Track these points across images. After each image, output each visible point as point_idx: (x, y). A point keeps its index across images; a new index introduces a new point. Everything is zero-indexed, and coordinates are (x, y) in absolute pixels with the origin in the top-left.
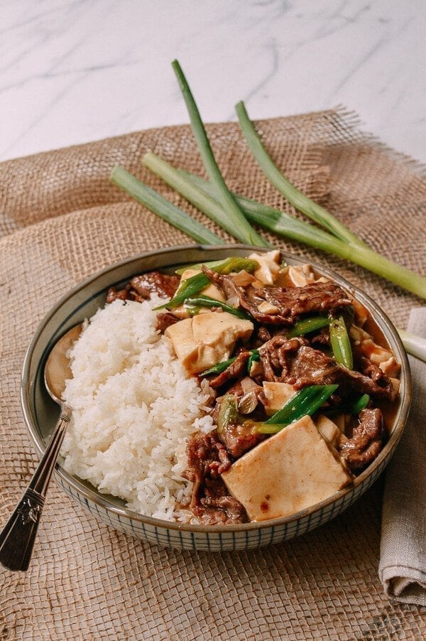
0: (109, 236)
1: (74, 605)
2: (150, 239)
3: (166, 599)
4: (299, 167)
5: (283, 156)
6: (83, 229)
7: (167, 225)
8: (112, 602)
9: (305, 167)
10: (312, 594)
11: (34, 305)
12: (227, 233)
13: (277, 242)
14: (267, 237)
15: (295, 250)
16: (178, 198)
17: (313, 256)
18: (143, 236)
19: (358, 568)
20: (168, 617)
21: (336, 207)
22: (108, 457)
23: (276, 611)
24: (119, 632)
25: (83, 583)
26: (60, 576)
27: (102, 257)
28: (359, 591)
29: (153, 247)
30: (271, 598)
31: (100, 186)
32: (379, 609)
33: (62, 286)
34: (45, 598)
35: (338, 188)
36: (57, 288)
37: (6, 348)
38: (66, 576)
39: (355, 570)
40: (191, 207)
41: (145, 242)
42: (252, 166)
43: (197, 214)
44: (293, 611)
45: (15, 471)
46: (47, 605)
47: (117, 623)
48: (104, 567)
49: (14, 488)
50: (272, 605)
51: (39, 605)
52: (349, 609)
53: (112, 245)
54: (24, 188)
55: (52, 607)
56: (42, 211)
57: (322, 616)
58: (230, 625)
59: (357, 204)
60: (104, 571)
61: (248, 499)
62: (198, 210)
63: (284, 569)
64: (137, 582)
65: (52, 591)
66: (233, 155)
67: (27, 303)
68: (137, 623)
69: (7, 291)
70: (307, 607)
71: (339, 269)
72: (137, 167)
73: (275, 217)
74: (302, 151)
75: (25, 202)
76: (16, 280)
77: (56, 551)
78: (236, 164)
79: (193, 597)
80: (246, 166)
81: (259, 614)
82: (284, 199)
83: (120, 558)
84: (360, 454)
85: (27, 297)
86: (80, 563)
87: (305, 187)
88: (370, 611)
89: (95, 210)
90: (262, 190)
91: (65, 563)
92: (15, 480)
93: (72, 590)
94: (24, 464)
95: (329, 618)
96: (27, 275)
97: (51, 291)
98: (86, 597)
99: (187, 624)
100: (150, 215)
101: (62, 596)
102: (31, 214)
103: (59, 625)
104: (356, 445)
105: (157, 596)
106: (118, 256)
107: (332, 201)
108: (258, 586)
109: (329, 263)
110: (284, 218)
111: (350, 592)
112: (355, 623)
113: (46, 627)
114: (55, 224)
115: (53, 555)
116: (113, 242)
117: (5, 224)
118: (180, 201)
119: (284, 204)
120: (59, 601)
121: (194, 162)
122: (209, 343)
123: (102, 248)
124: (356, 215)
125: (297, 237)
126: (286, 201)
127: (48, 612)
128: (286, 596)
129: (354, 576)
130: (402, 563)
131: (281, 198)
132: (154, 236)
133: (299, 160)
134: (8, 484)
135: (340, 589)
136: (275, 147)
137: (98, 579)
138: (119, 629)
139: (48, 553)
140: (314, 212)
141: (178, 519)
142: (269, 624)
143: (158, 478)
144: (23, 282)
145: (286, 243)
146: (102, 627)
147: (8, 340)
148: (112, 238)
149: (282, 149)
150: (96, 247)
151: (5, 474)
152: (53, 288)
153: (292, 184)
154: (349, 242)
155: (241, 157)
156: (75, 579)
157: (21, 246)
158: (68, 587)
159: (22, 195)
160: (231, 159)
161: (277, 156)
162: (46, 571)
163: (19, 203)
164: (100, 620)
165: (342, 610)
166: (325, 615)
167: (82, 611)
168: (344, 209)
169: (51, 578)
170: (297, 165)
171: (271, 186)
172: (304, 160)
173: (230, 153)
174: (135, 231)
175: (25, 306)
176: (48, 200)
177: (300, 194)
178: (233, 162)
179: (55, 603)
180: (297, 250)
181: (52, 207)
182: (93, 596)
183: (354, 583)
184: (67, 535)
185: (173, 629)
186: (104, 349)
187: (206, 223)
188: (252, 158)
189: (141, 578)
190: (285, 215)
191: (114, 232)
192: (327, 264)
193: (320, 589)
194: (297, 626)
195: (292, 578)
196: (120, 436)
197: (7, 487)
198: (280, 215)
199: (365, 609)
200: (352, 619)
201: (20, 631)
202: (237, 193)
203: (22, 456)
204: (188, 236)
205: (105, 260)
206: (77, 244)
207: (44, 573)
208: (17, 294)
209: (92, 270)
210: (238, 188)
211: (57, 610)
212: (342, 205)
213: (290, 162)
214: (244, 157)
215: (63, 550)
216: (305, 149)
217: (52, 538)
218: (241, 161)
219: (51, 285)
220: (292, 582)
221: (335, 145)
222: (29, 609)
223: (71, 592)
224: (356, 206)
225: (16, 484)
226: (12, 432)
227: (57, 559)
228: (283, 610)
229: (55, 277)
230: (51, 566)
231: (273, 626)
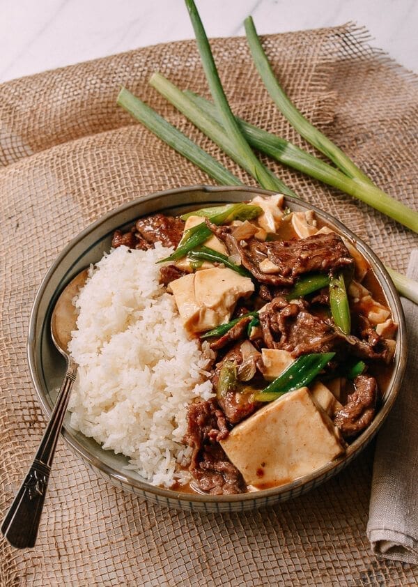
0: (115, 169)
1: (80, 554)
2: (155, 172)
3: (166, 551)
4: (306, 88)
5: (291, 75)
6: (89, 159)
7: (174, 152)
8: (116, 553)
9: (312, 88)
10: (304, 549)
11: (41, 240)
12: (233, 160)
13: (282, 171)
14: (272, 165)
15: (299, 180)
16: (184, 121)
17: (317, 188)
18: (148, 168)
19: (348, 523)
20: (168, 569)
21: (342, 131)
22: (111, 417)
23: (268, 565)
24: (122, 583)
25: (89, 532)
26: (67, 525)
27: (107, 191)
28: (348, 546)
29: (158, 180)
30: (264, 552)
31: (107, 107)
32: (366, 564)
33: (69, 221)
34: (53, 547)
35: (345, 109)
36: (64, 223)
37: (14, 286)
38: (73, 524)
39: (344, 524)
40: (197, 131)
41: (151, 176)
42: (260, 85)
43: (203, 140)
44: (285, 565)
45: (23, 419)
46: (55, 553)
47: (121, 573)
48: (109, 517)
49: (23, 436)
50: (265, 559)
51: (47, 554)
52: (338, 564)
53: (118, 179)
54: (32, 111)
55: (60, 556)
56: (49, 134)
57: (312, 571)
58: (225, 578)
59: (363, 128)
60: (109, 520)
61: (245, 467)
62: (205, 135)
63: (278, 524)
64: (140, 533)
65: (60, 540)
66: (241, 74)
67: (35, 237)
68: (139, 574)
69: (15, 225)
70: (297, 561)
71: (342, 201)
72: (144, 87)
73: (281, 147)
74: (310, 70)
75: (32, 125)
76: (24, 214)
77: (63, 499)
78: (243, 83)
79: (192, 549)
80: (253, 85)
81: (253, 567)
82: (290, 126)
83: (124, 509)
84: (353, 422)
85: (34, 231)
86: (86, 512)
87: (311, 114)
88: (357, 566)
89: (102, 136)
90: (268, 115)
91: (72, 511)
92: (24, 428)
93: (78, 539)
94: (32, 412)
95: (318, 573)
96: (35, 208)
97: (58, 226)
98: (92, 547)
99: (186, 576)
100: (156, 141)
101: (69, 545)
102: (39, 138)
103: (66, 573)
104: (350, 413)
105: (158, 547)
106: (123, 190)
107: (339, 125)
108: (253, 540)
109: (332, 195)
110: (290, 149)
111: (339, 547)
112: (342, 578)
113: (54, 576)
114: (62, 152)
115: (61, 503)
116: (119, 176)
117: (13, 148)
118: (187, 125)
119: (290, 131)
120: (66, 550)
121: (201, 81)
122: (210, 305)
123: (109, 182)
124: (362, 141)
125: (302, 169)
126: (292, 128)
127: (56, 561)
128: (278, 550)
129: (343, 530)
130: (389, 527)
131: (287, 125)
132: (160, 169)
133: (307, 80)
134: (18, 432)
135: (330, 544)
136: (283, 66)
137: (103, 529)
138: (122, 579)
139: (56, 501)
140: (319, 143)
141: (179, 481)
142: (262, 577)
143: (159, 440)
144: (31, 217)
145: (291, 172)
146: (106, 577)
147: (16, 277)
148: (119, 171)
149: (290, 68)
150: (102, 182)
151: (14, 423)
152: (60, 223)
153: (299, 110)
154: (353, 177)
155: (249, 76)
156: (81, 529)
157: (28, 177)
158: (75, 536)
159: (29, 118)
160: (238, 78)
161: (285, 76)
162: (54, 519)
163: (26, 127)
164: (105, 571)
165: (330, 565)
166: (315, 570)
167: (88, 560)
168: (350, 134)
169: (59, 526)
170: (305, 85)
171: (278, 111)
172: (311, 81)
173: (238, 72)
174: (141, 164)
175: (33, 241)
176: (56, 123)
177: (306, 122)
178: (241, 81)
179: (63, 552)
180: (302, 180)
181: (59, 130)
182: (98, 546)
183: (343, 537)
184: (74, 483)
185: (173, 580)
186: (108, 303)
187: (212, 148)
188: (259, 78)
189: (144, 529)
190: (290, 145)
191: (120, 164)
192: (331, 197)
193: (311, 543)
194: (288, 580)
195: (285, 532)
196: (124, 398)
197: (16, 436)
198: (286, 145)
199: (352, 564)
200: (340, 574)
201: (31, 579)
202: (244, 117)
203: (31, 405)
204: (194, 165)
205: (111, 194)
206: (83, 177)
207: (52, 521)
208: (24, 228)
209: (98, 205)
210: (244, 112)
211: (64, 559)
212: (348, 130)
213: (298, 82)
214: (252, 76)
215: (70, 498)
216: (313, 69)
217: (60, 486)
218: (249, 80)
219: (58, 220)
220: (285, 536)
221: (344, 60)
222: (39, 557)
223: (78, 541)
224: (362, 131)
225: (25, 432)
226: (21, 380)
227: (65, 507)
228: (275, 564)
229: (62, 212)
230: (59, 514)
231: (266, 580)
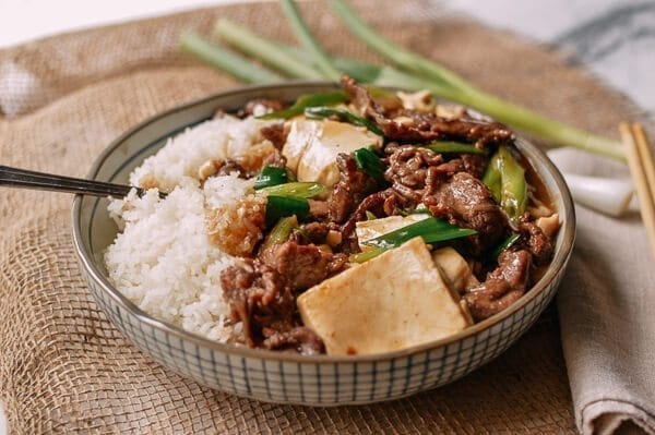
45: (77, 330)
49: (77, 351)
61: (330, 333)
84: (492, 300)
92: (77, 342)
94: (88, 322)
104: (488, 288)
134: (68, 345)
151: (64, 333)
197: (67, 350)
203: (87, 313)
225: (79, 346)
